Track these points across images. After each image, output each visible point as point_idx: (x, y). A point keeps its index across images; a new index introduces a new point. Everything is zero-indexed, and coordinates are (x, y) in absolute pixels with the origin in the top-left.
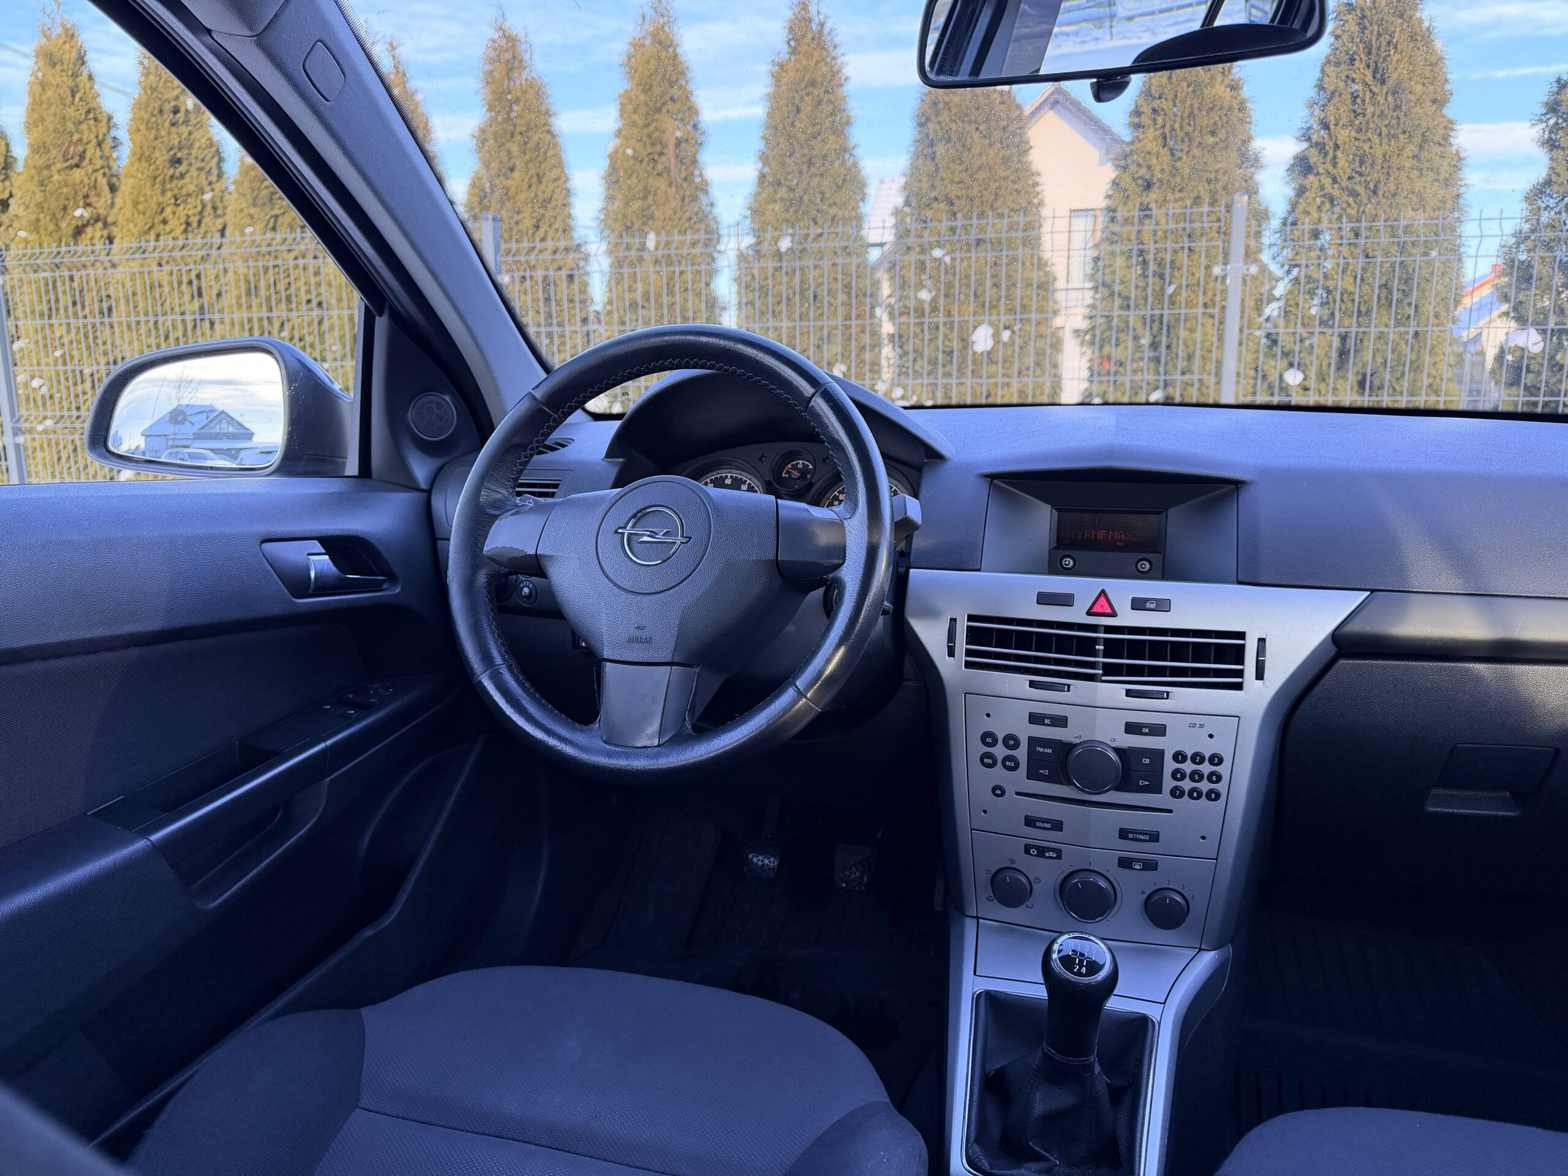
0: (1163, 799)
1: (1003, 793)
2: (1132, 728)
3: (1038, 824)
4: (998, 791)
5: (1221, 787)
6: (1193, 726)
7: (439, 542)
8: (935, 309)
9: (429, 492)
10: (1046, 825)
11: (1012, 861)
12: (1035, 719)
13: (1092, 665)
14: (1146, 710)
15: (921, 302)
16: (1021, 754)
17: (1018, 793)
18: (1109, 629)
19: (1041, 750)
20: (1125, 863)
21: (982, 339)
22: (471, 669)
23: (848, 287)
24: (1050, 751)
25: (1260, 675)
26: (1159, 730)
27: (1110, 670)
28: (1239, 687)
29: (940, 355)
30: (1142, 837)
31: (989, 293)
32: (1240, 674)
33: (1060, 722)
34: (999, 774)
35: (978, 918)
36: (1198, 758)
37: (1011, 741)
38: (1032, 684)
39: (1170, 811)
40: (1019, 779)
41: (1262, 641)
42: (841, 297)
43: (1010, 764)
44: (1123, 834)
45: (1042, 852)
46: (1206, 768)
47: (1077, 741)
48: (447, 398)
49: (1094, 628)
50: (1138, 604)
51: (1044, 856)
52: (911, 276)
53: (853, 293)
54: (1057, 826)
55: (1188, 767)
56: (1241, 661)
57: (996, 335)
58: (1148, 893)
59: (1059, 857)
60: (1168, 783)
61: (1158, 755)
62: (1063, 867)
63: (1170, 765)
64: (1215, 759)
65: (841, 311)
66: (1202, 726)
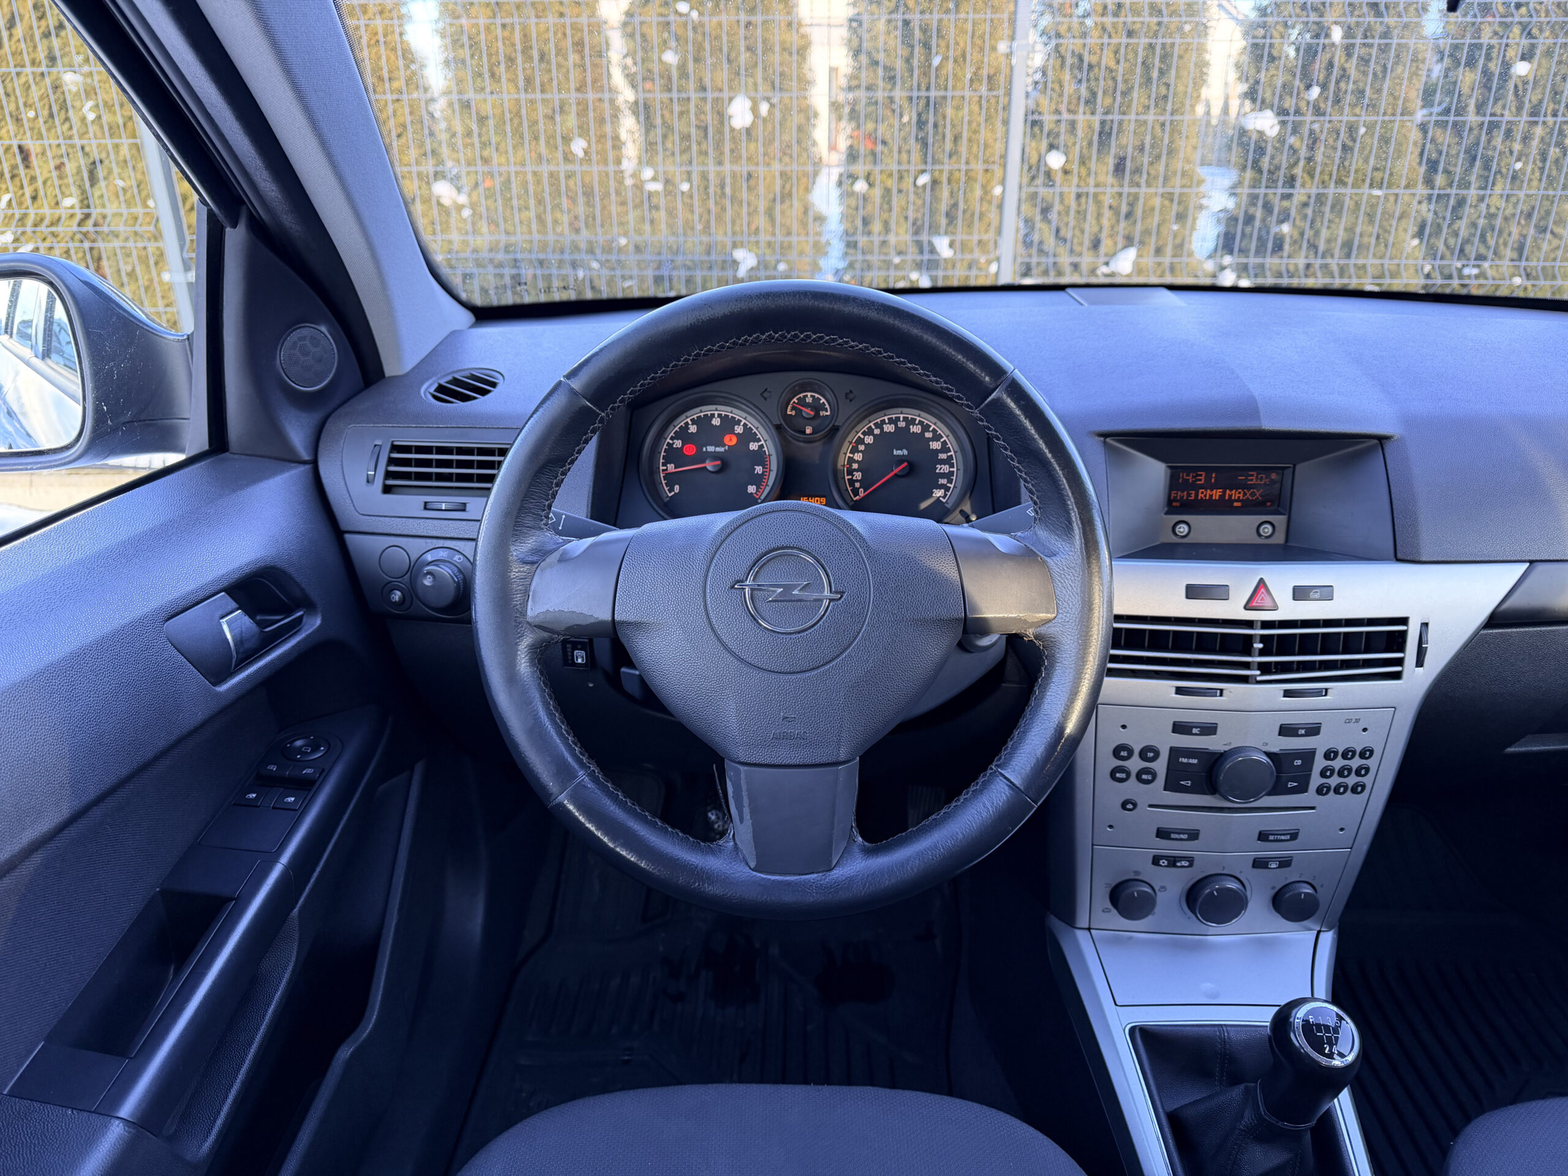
0: (1309, 797)
1: (1135, 805)
2: (1286, 731)
3: (1173, 836)
4: (1128, 805)
5: (1367, 780)
6: (1348, 721)
7: (347, 536)
8: (683, 73)
9: (315, 463)
10: (1182, 836)
11: (1137, 873)
12: (1180, 728)
13: (1247, 666)
14: (1302, 710)
15: (666, 69)
16: (1160, 766)
17: (1151, 806)
18: (1266, 624)
19: (1185, 760)
20: (1260, 864)
21: (740, 113)
22: (544, 788)
23: (579, 45)
24: (1195, 761)
25: (1420, 663)
26: (1313, 730)
27: (1265, 668)
28: (1397, 676)
29: (693, 131)
30: (1283, 837)
31: (744, 57)
32: (1400, 662)
33: (1209, 730)
34: (1131, 788)
35: (1089, 929)
36: (1348, 754)
37: (1149, 753)
38: (1179, 691)
39: (1313, 808)
40: (1157, 791)
41: (1425, 625)
42: (573, 58)
43: (1145, 777)
44: (1263, 836)
45: (1173, 862)
46: (1356, 763)
47: (1227, 748)
48: (323, 329)
49: (1249, 624)
50: (1300, 593)
51: (1174, 866)
52: (654, 34)
53: (587, 51)
54: (1194, 835)
55: (1338, 763)
56: (1401, 648)
57: (755, 110)
58: (1278, 887)
59: (1191, 865)
60: (1316, 780)
61: (1308, 756)
62: (1196, 874)
63: (1320, 763)
64: (1367, 753)
65: (574, 76)
66: (1357, 721)
